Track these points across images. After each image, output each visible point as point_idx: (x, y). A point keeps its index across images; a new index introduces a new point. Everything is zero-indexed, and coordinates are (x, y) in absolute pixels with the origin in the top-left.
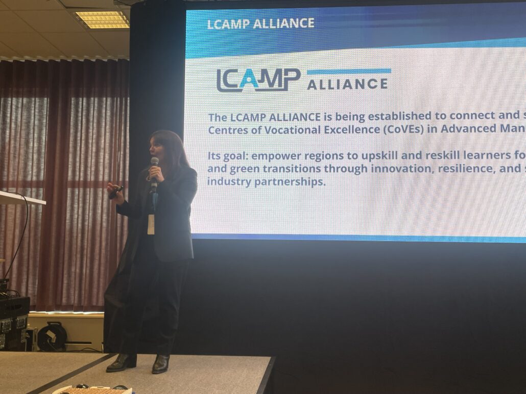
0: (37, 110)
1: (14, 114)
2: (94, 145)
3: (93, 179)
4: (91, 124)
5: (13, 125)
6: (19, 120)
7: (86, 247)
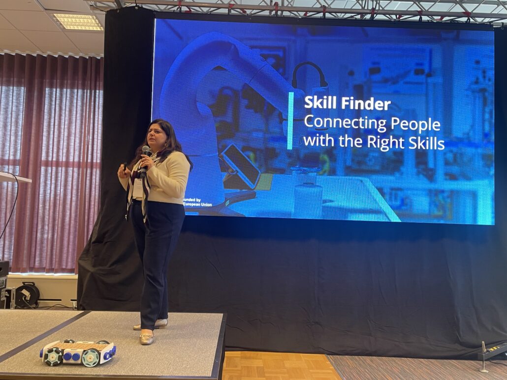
2: (66, 130)
3: (64, 160)
4: (64, 112)
7: (57, 218)
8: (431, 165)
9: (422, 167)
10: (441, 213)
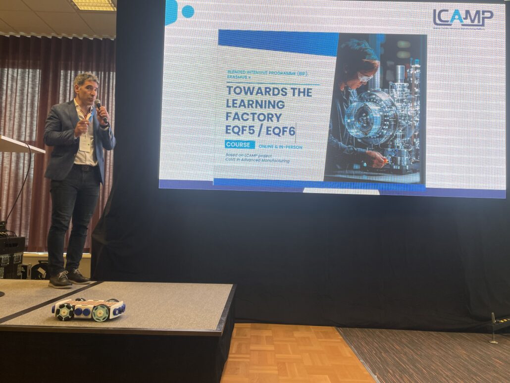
0: (30, 80)
1: (10, 82)
5: (9, 92)
6: (14, 87)
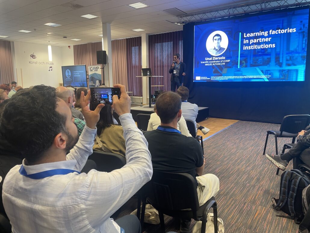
0: (170, 45)
6: (166, 49)
8: (281, 61)
9: (277, 62)
10: (283, 78)
